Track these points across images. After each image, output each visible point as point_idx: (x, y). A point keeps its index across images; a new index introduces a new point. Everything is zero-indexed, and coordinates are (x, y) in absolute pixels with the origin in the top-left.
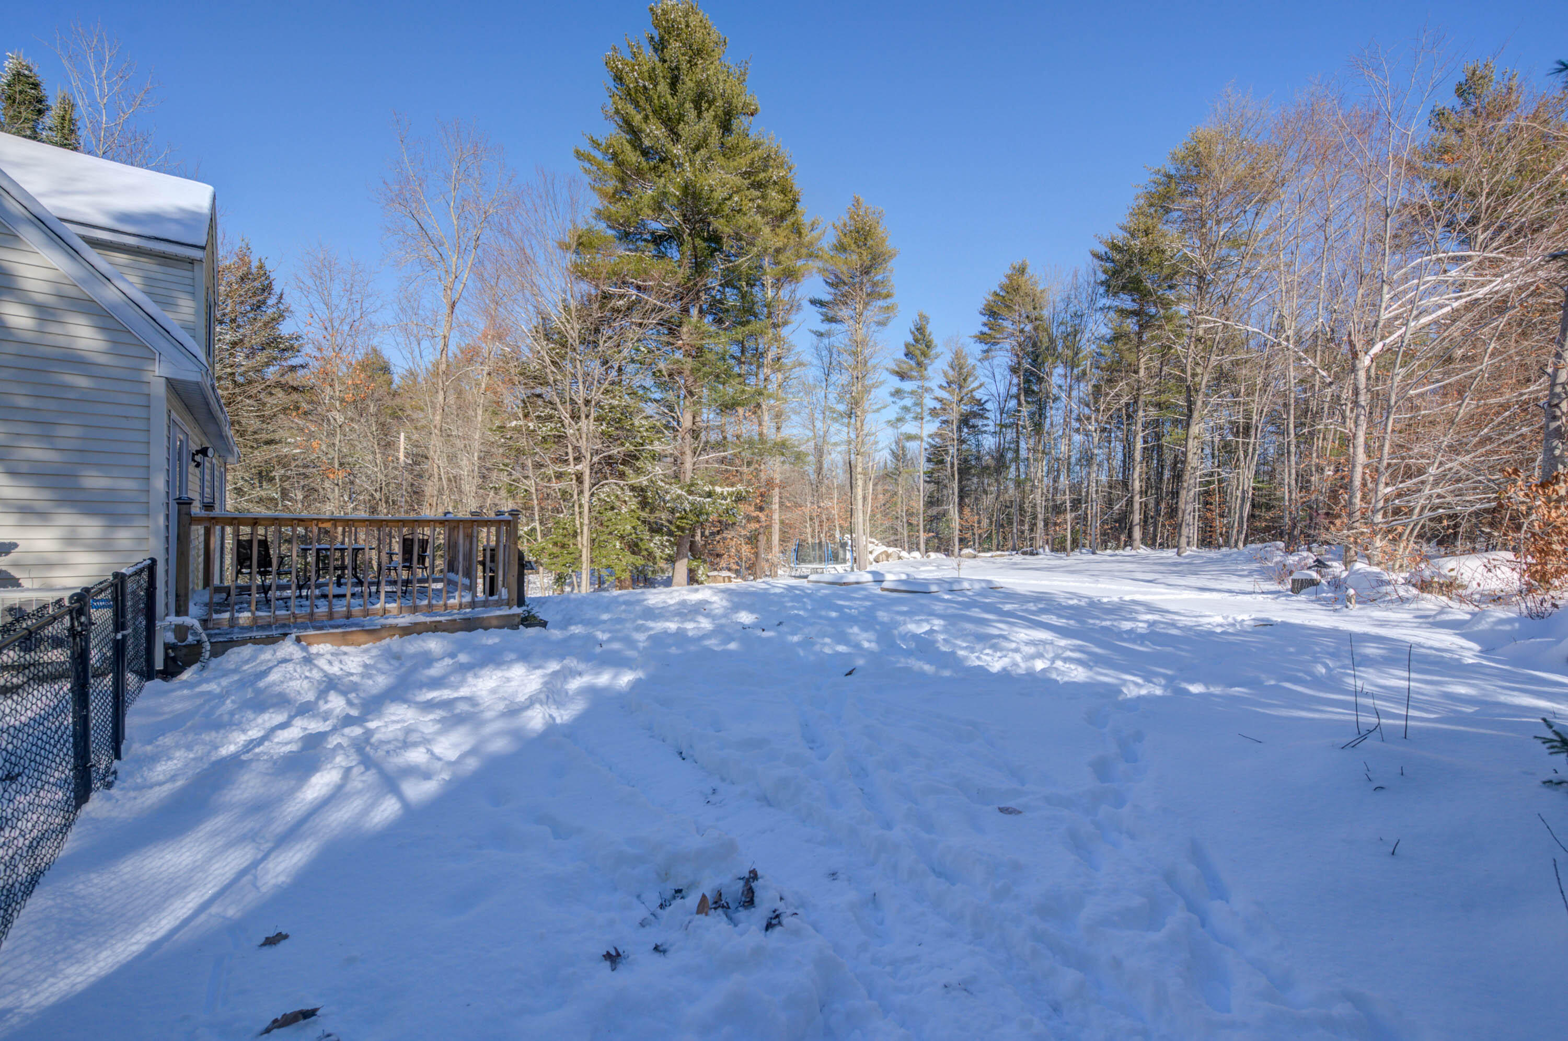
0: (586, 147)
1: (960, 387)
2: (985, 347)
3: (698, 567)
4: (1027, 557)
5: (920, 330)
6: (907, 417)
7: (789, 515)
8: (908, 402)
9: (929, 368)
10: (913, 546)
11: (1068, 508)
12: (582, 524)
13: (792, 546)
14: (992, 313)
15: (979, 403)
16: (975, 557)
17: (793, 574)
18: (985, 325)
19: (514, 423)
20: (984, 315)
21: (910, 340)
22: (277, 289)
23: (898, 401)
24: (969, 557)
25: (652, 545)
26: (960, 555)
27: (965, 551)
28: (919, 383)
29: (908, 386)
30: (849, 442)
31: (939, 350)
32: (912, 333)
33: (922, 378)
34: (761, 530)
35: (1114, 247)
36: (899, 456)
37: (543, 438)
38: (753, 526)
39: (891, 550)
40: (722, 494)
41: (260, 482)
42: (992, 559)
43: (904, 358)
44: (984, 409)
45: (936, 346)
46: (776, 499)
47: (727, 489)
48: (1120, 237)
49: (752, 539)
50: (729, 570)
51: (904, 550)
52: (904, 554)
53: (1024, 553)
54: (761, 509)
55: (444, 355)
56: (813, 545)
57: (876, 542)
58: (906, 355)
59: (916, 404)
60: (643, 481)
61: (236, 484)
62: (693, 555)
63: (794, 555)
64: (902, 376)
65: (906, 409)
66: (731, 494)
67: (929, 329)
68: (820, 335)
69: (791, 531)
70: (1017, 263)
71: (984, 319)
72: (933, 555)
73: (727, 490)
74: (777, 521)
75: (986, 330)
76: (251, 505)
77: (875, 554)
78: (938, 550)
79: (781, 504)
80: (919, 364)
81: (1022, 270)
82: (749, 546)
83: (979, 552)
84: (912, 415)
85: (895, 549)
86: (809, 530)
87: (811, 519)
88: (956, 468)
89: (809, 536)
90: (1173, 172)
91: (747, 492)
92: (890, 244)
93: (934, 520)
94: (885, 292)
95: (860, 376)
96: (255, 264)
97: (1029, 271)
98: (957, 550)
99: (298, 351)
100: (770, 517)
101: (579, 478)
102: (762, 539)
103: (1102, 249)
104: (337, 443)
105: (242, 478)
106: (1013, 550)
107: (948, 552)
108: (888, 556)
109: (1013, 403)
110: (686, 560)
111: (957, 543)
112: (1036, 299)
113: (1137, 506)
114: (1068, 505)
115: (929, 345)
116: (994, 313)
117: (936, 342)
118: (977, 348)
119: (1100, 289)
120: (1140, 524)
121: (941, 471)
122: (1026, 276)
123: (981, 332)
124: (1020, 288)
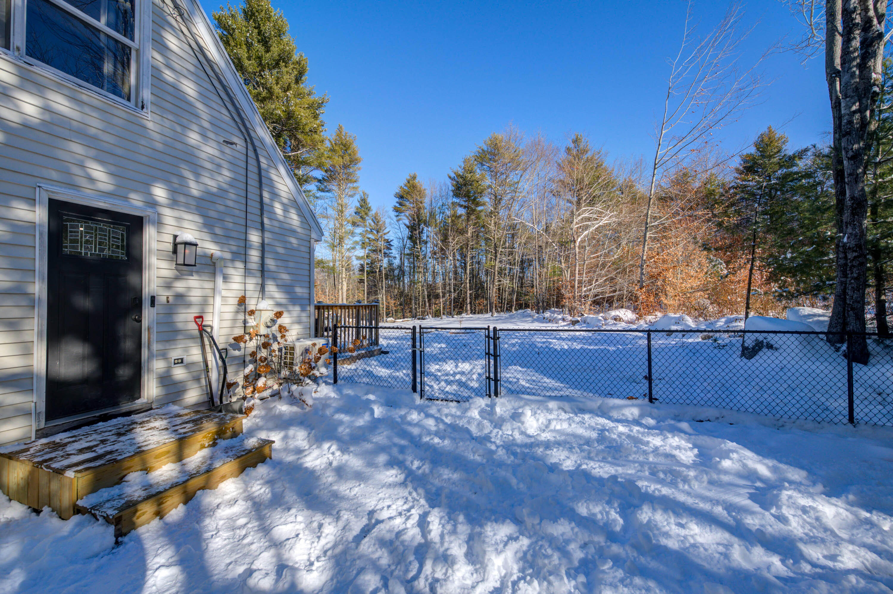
1: (378, 232)
2: (397, 214)
4: (420, 320)
5: (364, 201)
6: (357, 247)
11: (441, 296)
15: (388, 241)
16: (393, 322)
18: (397, 202)
20: (396, 197)
21: (358, 205)
24: (391, 322)
26: (387, 321)
27: (389, 319)
28: (363, 229)
29: (357, 230)
32: (360, 202)
33: (365, 226)
35: (459, 176)
43: (355, 215)
44: (390, 245)
48: (461, 172)
58: (356, 213)
59: (361, 240)
64: (354, 224)
65: (356, 242)
67: (369, 200)
70: (412, 173)
71: (397, 200)
75: (397, 205)
80: (362, 218)
81: (414, 178)
84: (359, 246)
88: (383, 276)
90: (486, 149)
92: (359, 155)
94: (354, 179)
97: (418, 179)
98: (384, 319)
103: (453, 175)
106: (412, 317)
109: (409, 243)
111: (384, 315)
112: (421, 193)
113: (468, 295)
114: (441, 294)
115: (369, 209)
116: (402, 197)
117: (372, 208)
118: (393, 214)
119: (451, 194)
120: (470, 303)
121: (374, 277)
122: (416, 181)
123: (395, 206)
124: (414, 187)
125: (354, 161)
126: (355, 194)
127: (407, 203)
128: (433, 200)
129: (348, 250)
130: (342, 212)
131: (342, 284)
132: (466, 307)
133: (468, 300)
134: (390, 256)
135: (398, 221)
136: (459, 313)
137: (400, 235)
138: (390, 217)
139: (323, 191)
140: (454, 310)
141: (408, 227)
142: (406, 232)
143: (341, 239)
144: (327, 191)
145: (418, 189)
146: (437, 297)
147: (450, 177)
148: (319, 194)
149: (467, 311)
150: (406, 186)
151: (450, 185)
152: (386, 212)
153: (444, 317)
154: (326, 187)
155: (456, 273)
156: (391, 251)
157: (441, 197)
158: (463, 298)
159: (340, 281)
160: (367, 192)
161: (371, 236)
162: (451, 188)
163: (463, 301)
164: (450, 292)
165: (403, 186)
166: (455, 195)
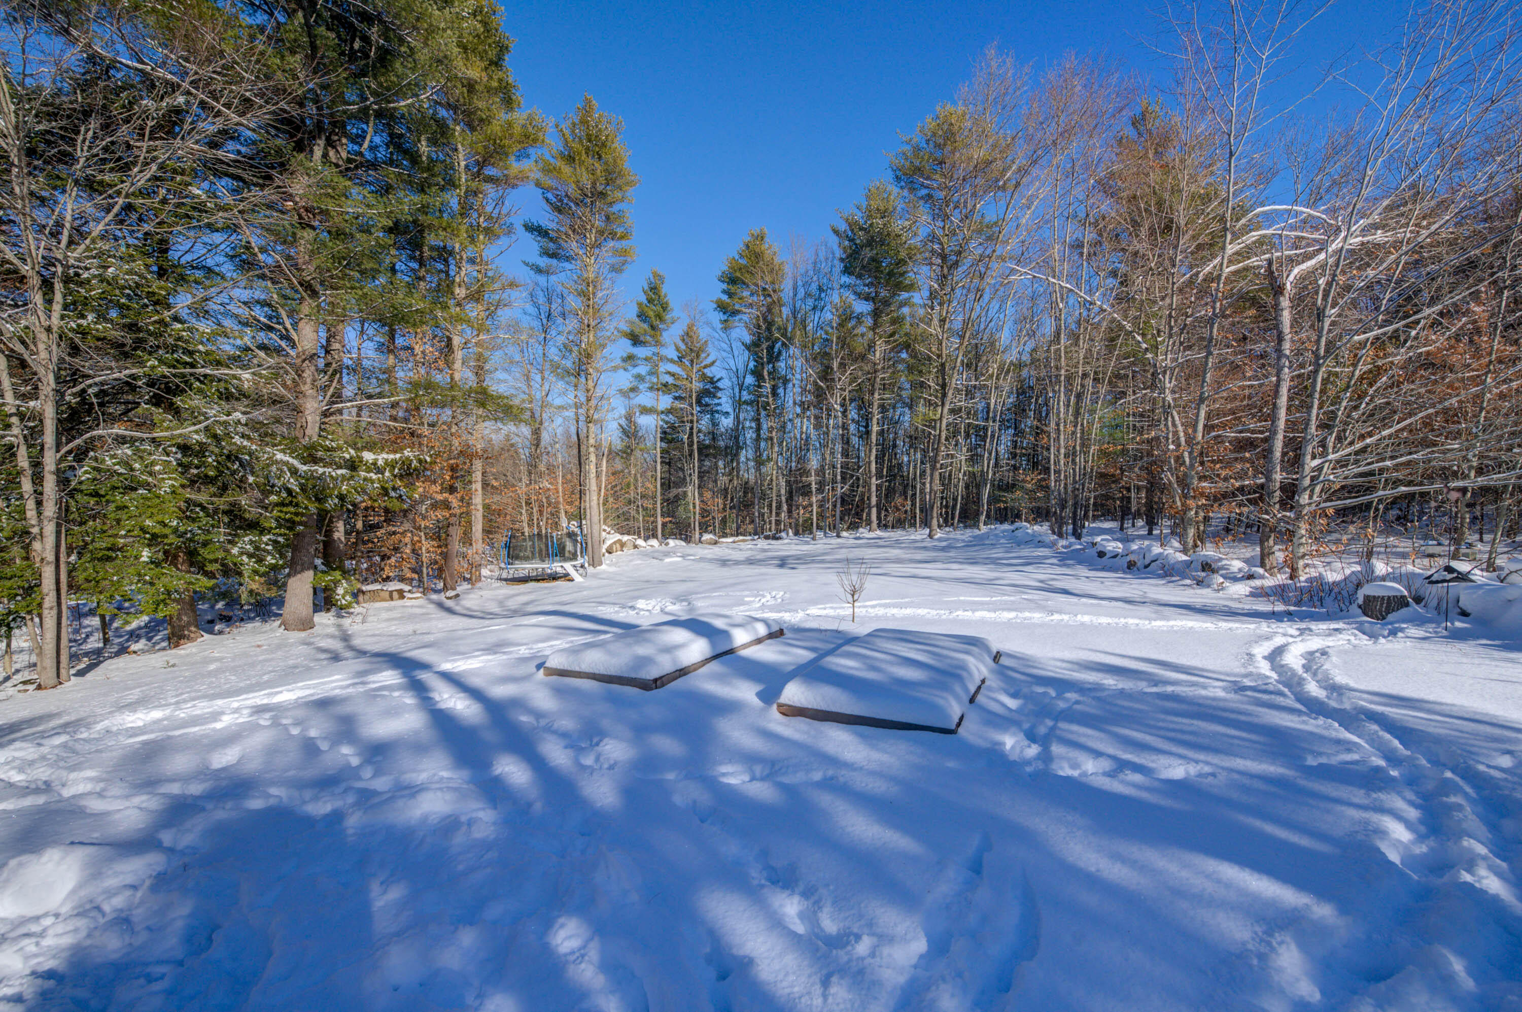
1: (692, 363)
2: (725, 317)
3: (336, 583)
4: (770, 541)
5: (654, 289)
6: (641, 387)
7: (496, 498)
8: (642, 370)
9: (665, 334)
10: (651, 534)
11: (814, 490)
13: (501, 539)
14: (733, 280)
15: (712, 381)
16: (716, 543)
17: (504, 575)
20: (722, 282)
21: (643, 299)
23: (630, 368)
24: (710, 544)
25: (235, 551)
26: (700, 541)
27: (707, 537)
28: (655, 350)
29: (641, 352)
30: (577, 406)
31: (675, 314)
32: (645, 293)
33: (658, 343)
34: (453, 520)
35: (855, 226)
36: (630, 432)
38: (440, 514)
39: (625, 538)
40: (375, 464)
42: (735, 545)
43: (637, 320)
44: (716, 388)
45: (672, 310)
46: (478, 476)
47: (385, 456)
48: (859, 217)
49: (440, 534)
50: (402, 579)
51: (640, 537)
52: (640, 542)
53: (767, 538)
54: (452, 490)
56: (531, 537)
57: (608, 529)
58: (639, 316)
59: (651, 373)
60: (194, 434)
62: (327, 563)
63: (504, 552)
64: (636, 340)
65: (639, 378)
66: (392, 465)
67: (664, 289)
68: (539, 270)
69: (500, 520)
70: (756, 231)
71: (724, 286)
72: (672, 543)
73: (383, 458)
74: (480, 507)
75: (725, 298)
77: (608, 543)
78: (676, 536)
79: (485, 485)
80: (653, 327)
81: (761, 237)
82: (435, 543)
83: (720, 537)
84: (647, 385)
85: (630, 537)
86: (525, 517)
87: (528, 503)
88: (695, 446)
89: (525, 525)
91: (420, 461)
92: (626, 166)
93: (672, 504)
94: (620, 231)
95: (593, 323)
97: (766, 239)
98: (697, 536)
100: (466, 502)
102: (456, 533)
103: (843, 227)
106: (755, 534)
107: (688, 540)
108: (623, 545)
109: (750, 380)
110: (311, 573)
111: (697, 528)
112: (775, 271)
113: (874, 488)
114: (814, 487)
115: (665, 307)
117: (671, 304)
118: (717, 317)
119: (839, 266)
120: (878, 506)
122: (764, 245)
123: (720, 301)
124: (758, 256)
125: (615, 180)
127: (745, 294)
128: (800, 283)
132: (869, 514)
133: (874, 500)
134: (716, 412)
135: (728, 331)
136: (853, 527)
137: (732, 363)
138: (708, 323)
140: (842, 519)
141: (748, 347)
142: (745, 359)
144: (563, 258)
145: (768, 261)
146: (806, 491)
147: (836, 232)
149: (869, 523)
150: (741, 255)
151: (836, 248)
152: (703, 312)
153: (820, 534)
154: (561, 248)
155: (846, 441)
156: (716, 401)
157: (817, 272)
158: (863, 494)
160: (658, 271)
162: (839, 253)
163: (862, 500)
164: (834, 481)
165: (737, 257)
166: (847, 271)
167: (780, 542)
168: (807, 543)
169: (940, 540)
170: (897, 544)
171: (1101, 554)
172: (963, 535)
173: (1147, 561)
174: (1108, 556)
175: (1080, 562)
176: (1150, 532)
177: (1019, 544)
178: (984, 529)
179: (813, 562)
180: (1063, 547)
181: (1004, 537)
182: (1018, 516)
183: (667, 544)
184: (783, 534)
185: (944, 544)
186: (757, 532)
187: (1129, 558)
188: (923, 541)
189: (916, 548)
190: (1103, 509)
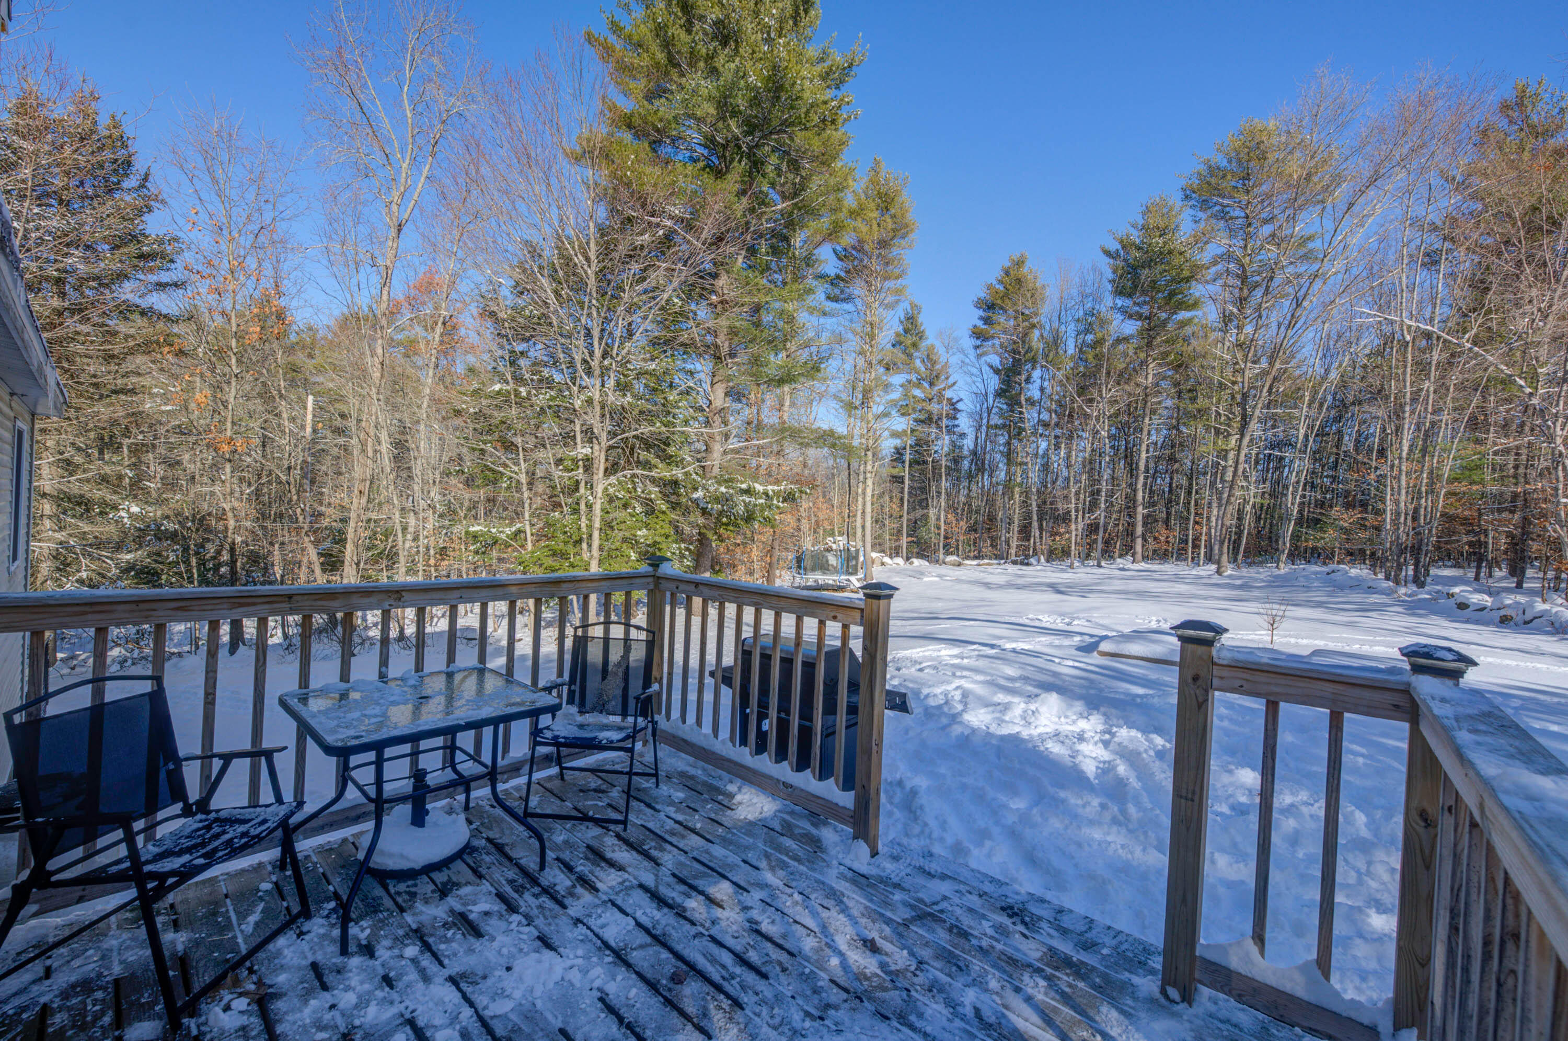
0: (603, 31)
1: (931, 384)
2: (978, 342)
4: (1019, 567)
5: (911, 319)
10: (895, 552)
11: (1073, 517)
12: (590, 527)
14: (989, 307)
15: (951, 402)
16: (959, 565)
18: (981, 318)
19: (497, 387)
20: (979, 308)
21: (900, 327)
22: (139, 165)
24: (955, 565)
26: (944, 562)
27: (950, 558)
32: (902, 323)
33: (911, 371)
37: (542, 408)
41: (101, 452)
42: (979, 568)
43: (893, 349)
44: (955, 409)
45: (928, 338)
48: (1136, 236)
51: (887, 555)
52: (887, 560)
53: (1014, 563)
55: (385, 292)
58: (895, 345)
60: (679, 473)
61: (62, 453)
63: (795, 564)
64: (890, 368)
67: (921, 319)
70: (1017, 256)
71: (981, 313)
72: (916, 562)
75: (980, 324)
76: (86, 487)
78: (920, 556)
81: (1020, 263)
83: (964, 559)
84: (897, 409)
85: (877, 555)
88: (943, 470)
92: (910, 217)
93: (918, 524)
94: (897, 271)
96: (104, 121)
97: (1028, 264)
98: (941, 557)
99: (172, 261)
101: (588, 464)
103: (1114, 246)
104: (232, 400)
105: (73, 444)
106: (1001, 558)
107: (932, 560)
109: (1002, 404)
111: (941, 550)
112: (1036, 296)
113: (1139, 518)
114: (1073, 514)
115: (921, 336)
116: (991, 307)
117: (927, 333)
118: (968, 343)
119: (1109, 288)
121: (923, 472)
122: (1025, 270)
123: (975, 326)
124: (1019, 281)
125: (901, 229)
126: (897, 302)
127: (1002, 319)
128: (1064, 307)
129: (878, 417)
130: (872, 338)
131: (864, 482)
132: (1132, 544)
134: (954, 433)
135: (979, 356)
137: (981, 386)
138: (961, 351)
139: (835, 299)
140: (1103, 549)
141: (997, 371)
142: (994, 382)
143: (867, 394)
144: (844, 300)
145: (1031, 286)
147: (1107, 253)
148: (830, 306)
150: (1000, 282)
151: (1106, 270)
152: (956, 340)
153: (1079, 564)
154: (842, 292)
156: (956, 422)
157: (1084, 296)
159: (861, 478)
160: (917, 301)
161: (917, 393)
162: (1109, 276)
165: (994, 283)
166: (1119, 292)
167: (1031, 568)
168: (1063, 571)
169: (1230, 577)
170: (1177, 578)
171: (1463, 606)
172: (1261, 573)
173: (1528, 617)
174: (1471, 608)
175: (1435, 613)
176: (1519, 585)
177: (1341, 588)
178: (1284, 569)
179: (1091, 591)
180: (1405, 595)
181: (1317, 579)
182: (1330, 557)
183: (911, 563)
184: (1032, 560)
185: (1238, 582)
186: (1001, 556)
187: (1503, 612)
188: (1209, 577)
189: (1206, 584)
190: (1445, 555)
